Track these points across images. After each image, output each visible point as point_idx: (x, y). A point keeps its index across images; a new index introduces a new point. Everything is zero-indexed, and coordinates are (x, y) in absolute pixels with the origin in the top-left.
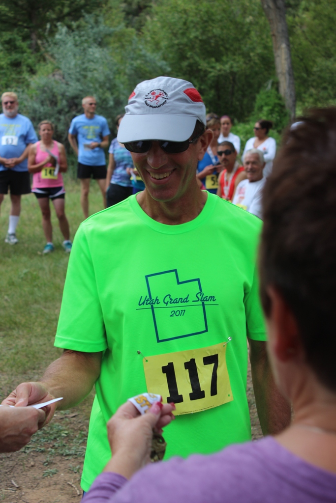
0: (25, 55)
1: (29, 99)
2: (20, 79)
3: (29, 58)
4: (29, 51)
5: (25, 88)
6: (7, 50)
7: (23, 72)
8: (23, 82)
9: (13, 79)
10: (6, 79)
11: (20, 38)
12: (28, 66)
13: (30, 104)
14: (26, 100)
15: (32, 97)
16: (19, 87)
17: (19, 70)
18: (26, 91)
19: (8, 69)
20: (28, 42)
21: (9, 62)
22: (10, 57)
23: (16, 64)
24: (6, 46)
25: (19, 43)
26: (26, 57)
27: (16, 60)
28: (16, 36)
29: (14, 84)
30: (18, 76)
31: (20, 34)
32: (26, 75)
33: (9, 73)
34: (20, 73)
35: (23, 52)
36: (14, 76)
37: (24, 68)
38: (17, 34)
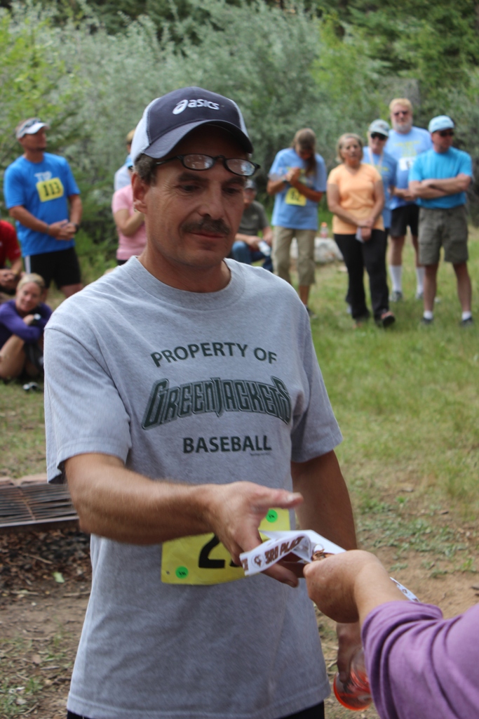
0: (465, 39)
1: (468, 102)
2: (457, 73)
3: (471, 42)
4: (470, 31)
5: (463, 86)
6: (441, 31)
7: (461, 62)
8: (461, 78)
9: (448, 73)
10: (437, 74)
11: (459, 14)
12: (469, 53)
13: (469, 109)
14: (465, 104)
15: (472, 100)
16: (455, 86)
17: (456, 59)
18: (464, 90)
19: (440, 59)
20: (471, 20)
21: (441, 49)
22: (444, 42)
23: (452, 52)
24: (441, 26)
25: (458, 21)
26: (467, 42)
27: (452, 46)
28: (454, 12)
29: (448, 82)
30: (456, 70)
31: (460, 7)
32: (465, 68)
33: (441, 66)
34: (456, 65)
35: (462, 34)
36: (449, 70)
37: (463, 56)
38: (455, 8)
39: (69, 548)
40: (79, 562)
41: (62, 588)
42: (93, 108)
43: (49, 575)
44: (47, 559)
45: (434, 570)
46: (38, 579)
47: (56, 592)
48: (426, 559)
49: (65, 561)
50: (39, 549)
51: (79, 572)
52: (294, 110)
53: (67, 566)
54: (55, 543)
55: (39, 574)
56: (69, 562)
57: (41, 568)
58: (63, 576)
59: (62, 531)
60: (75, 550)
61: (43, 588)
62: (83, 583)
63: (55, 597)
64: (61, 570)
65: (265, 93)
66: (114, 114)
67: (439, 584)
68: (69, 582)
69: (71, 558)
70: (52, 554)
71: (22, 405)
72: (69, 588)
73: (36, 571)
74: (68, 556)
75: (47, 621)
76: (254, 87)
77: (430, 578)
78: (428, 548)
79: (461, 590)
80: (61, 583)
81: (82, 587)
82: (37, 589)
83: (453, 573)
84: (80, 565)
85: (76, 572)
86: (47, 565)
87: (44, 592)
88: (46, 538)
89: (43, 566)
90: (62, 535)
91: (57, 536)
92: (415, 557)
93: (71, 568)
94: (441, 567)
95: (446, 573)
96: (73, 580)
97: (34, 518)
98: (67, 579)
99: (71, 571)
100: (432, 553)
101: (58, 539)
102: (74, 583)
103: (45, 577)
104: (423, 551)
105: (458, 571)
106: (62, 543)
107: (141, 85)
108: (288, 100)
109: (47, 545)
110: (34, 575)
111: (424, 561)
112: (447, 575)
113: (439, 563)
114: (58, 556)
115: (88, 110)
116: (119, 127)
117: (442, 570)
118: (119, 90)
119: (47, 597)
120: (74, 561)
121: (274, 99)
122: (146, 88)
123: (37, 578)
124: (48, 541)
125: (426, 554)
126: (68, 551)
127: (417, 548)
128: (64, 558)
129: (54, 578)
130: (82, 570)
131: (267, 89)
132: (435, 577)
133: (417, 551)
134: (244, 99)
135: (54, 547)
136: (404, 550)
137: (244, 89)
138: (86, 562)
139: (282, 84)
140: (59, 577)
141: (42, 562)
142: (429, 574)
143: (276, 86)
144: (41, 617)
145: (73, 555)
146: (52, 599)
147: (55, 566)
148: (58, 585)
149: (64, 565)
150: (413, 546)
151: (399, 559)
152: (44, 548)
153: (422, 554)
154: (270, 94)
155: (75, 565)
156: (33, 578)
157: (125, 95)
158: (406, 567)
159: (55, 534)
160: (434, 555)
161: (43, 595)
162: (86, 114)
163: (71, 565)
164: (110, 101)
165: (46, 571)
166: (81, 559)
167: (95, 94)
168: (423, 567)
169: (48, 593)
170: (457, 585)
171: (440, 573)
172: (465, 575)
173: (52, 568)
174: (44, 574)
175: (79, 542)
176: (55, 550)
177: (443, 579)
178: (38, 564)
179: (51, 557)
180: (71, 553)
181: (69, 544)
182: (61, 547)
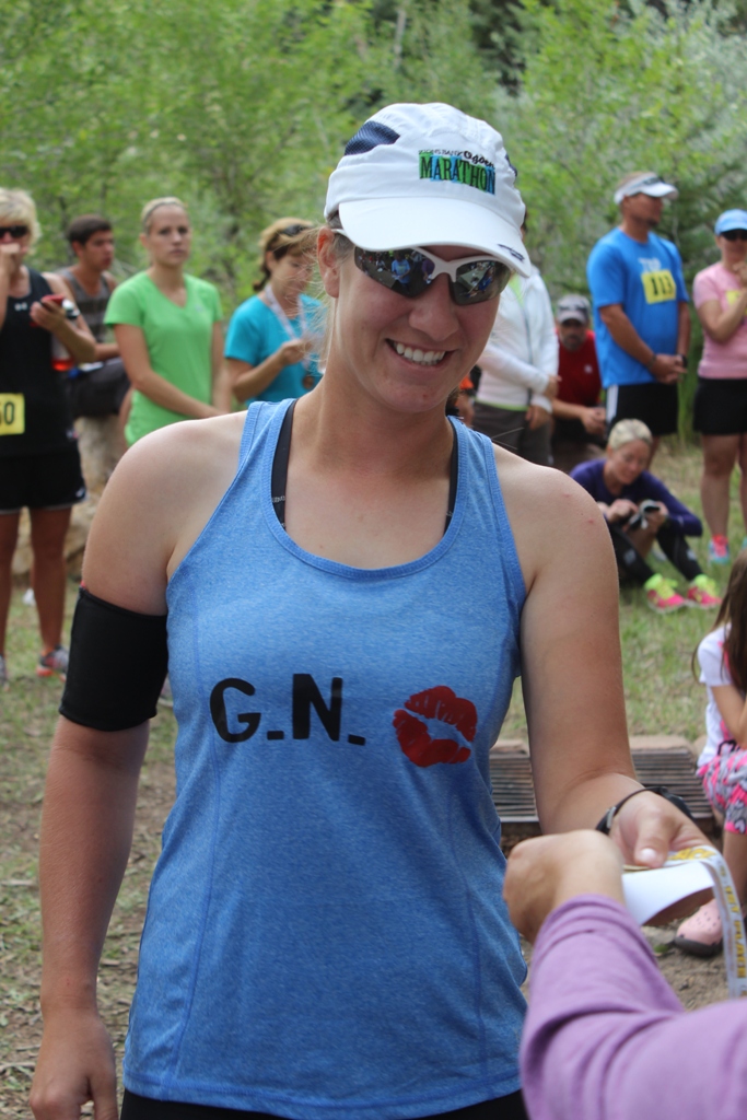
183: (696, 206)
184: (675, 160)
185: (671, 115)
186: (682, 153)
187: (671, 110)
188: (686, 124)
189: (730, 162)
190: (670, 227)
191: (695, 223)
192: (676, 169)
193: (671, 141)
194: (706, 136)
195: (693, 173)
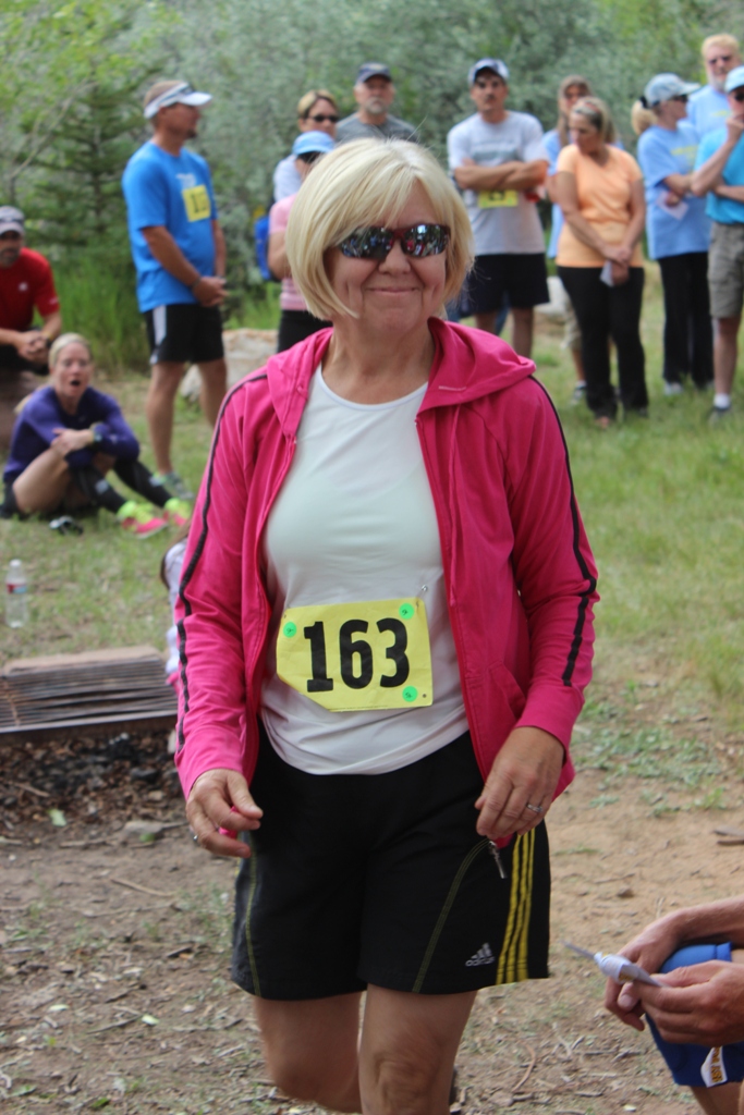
39: (78, 772)
40: (93, 794)
41: (60, 833)
42: (203, 61)
43: (43, 814)
44: (41, 788)
45: (659, 806)
46: (25, 820)
47: (50, 840)
48: (650, 790)
49: (72, 793)
50: (32, 774)
51: (92, 810)
52: (552, 57)
53: (73, 800)
54: (58, 764)
55: (27, 812)
56: (78, 795)
57: (31, 803)
58: (65, 816)
59: (71, 747)
60: (89, 776)
61: (31, 834)
62: (95, 826)
63: (47, 848)
64: (64, 807)
65: (501, 30)
66: (240, 71)
67: (662, 827)
68: (74, 826)
69: (81, 789)
70: (51, 781)
71: (44, 554)
72: (72, 834)
73: (22, 808)
74: (75, 785)
75: (28, 883)
76: (483, 20)
77: (649, 818)
78: (657, 773)
79: (697, 835)
80: (61, 827)
81: (93, 833)
82: (22, 835)
83: (689, 811)
84: (94, 799)
85: (87, 810)
86: (41, 798)
87: (31, 839)
88: (44, 758)
89: (35, 800)
90: (70, 753)
91: (62, 755)
92: (633, 786)
93: (79, 804)
94: (672, 801)
95: (678, 809)
96: (80, 823)
97: (18, 722)
98: (70, 820)
99: (79, 808)
100: (662, 780)
101: (63, 759)
102: (80, 827)
103: (36, 817)
104: (649, 777)
105: (698, 808)
106: (70, 765)
107: (284, 20)
108: (541, 42)
109: (45, 768)
110: (18, 814)
111: (646, 791)
112: (679, 813)
113: (670, 796)
114: (60, 785)
115: (195, 63)
116: (248, 93)
117: (672, 805)
118: (247, 30)
119: (34, 847)
120: (86, 792)
121: (517, 40)
122: (294, 24)
123: (23, 818)
124: (48, 762)
125: (653, 781)
126: (77, 778)
127: (639, 770)
128: (69, 789)
129: (51, 820)
130: (97, 806)
131: (504, 22)
132: (658, 816)
133: (640, 776)
134: (462, 41)
135: (55, 772)
136: (619, 775)
137: (466, 25)
138: (104, 794)
139: (530, 14)
140: (58, 817)
141: (33, 794)
142: (650, 811)
143: (521, 17)
144: (21, 876)
145: (84, 782)
146: (42, 850)
147: (55, 800)
148: (56, 829)
149: (69, 798)
150: (634, 770)
151: (606, 789)
152: (40, 773)
153: (645, 782)
154: (511, 31)
155: (86, 799)
156: (16, 819)
157: (257, 37)
158: (617, 800)
159: (61, 751)
160: (665, 782)
161: (29, 844)
162: (191, 70)
163: (80, 800)
164: (233, 50)
165: (39, 808)
166: (97, 789)
167: (208, 35)
168: (644, 800)
169: (37, 841)
170: (692, 828)
171: (668, 810)
172: (707, 813)
173: (49, 803)
174: (34, 812)
175: (96, 763)
176: (56, 776)
177: (671, 820)
178: (27, 797)
179: (49, 786)
180: (80, 780)
181: (81, 766)
182: (66, 771)
183: (115, 114)
184: (93, 64)
185: (85, 15)
186: (99, 55)
187: (84, 9)
188: (101, 23)
189: (149, 64)
190: (92, 136)
191: (117, 132)
192: (93, 73)
193: (88, 43)
194: (123, 37)
195: (113, 78)
